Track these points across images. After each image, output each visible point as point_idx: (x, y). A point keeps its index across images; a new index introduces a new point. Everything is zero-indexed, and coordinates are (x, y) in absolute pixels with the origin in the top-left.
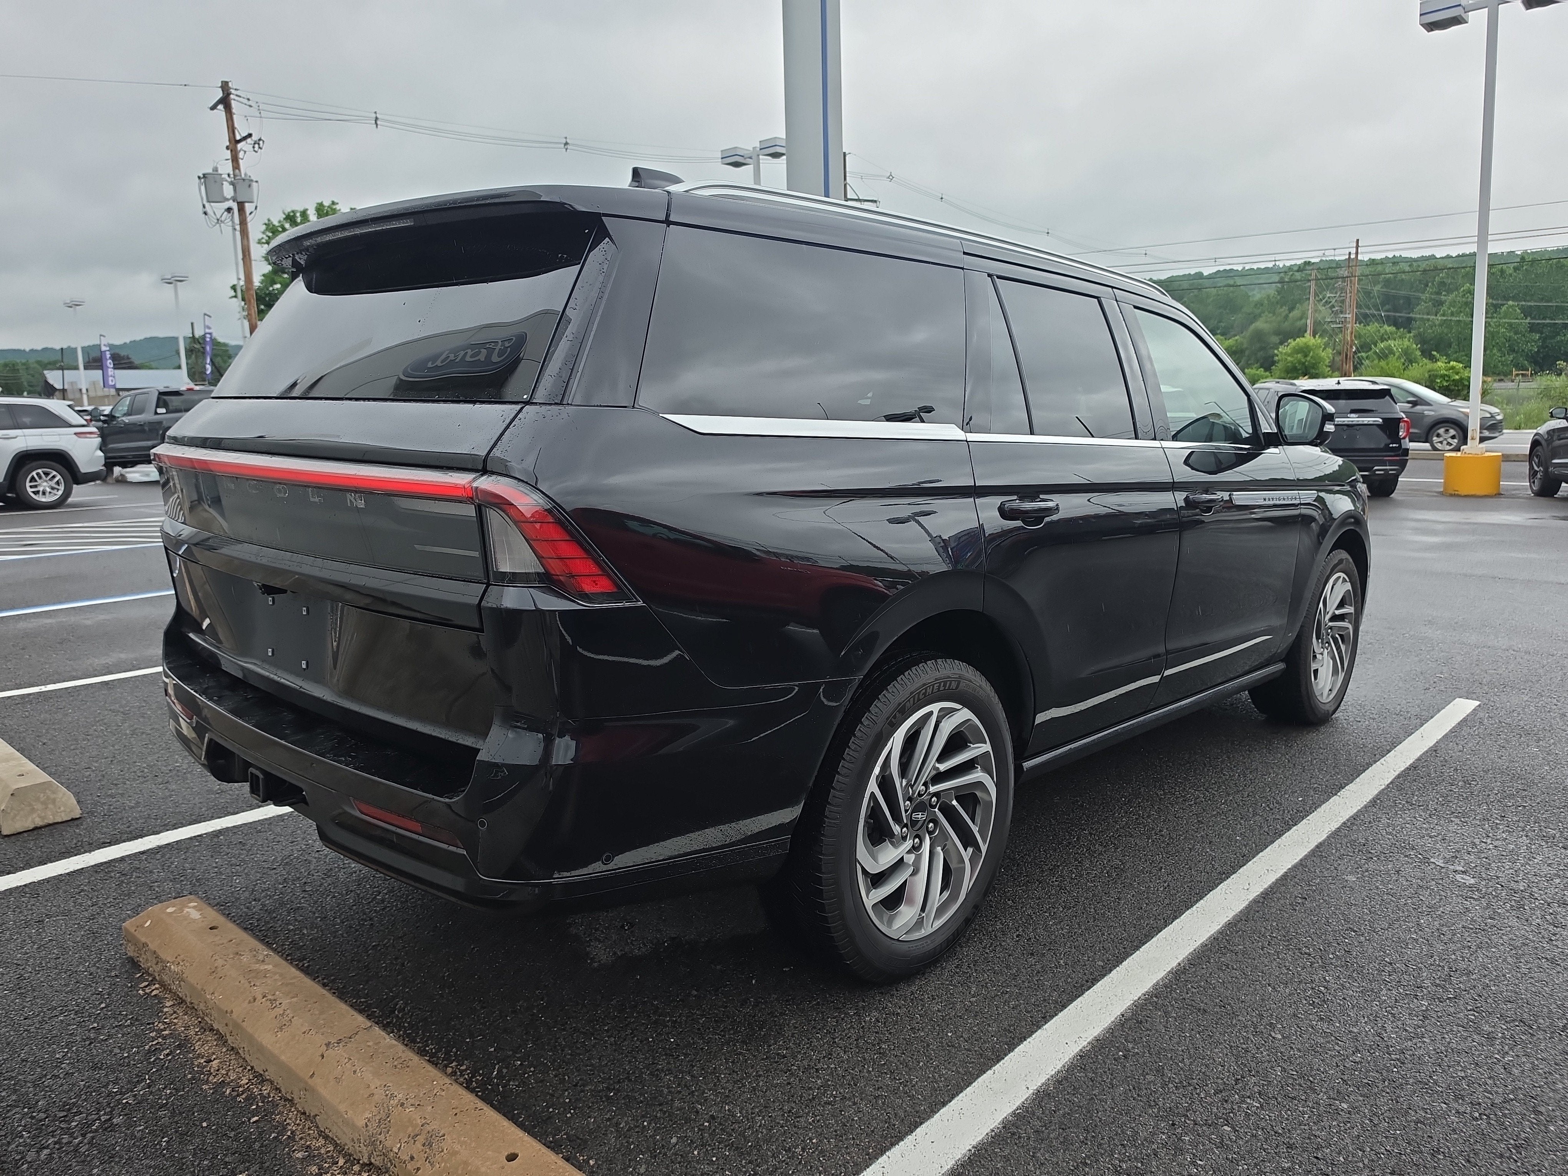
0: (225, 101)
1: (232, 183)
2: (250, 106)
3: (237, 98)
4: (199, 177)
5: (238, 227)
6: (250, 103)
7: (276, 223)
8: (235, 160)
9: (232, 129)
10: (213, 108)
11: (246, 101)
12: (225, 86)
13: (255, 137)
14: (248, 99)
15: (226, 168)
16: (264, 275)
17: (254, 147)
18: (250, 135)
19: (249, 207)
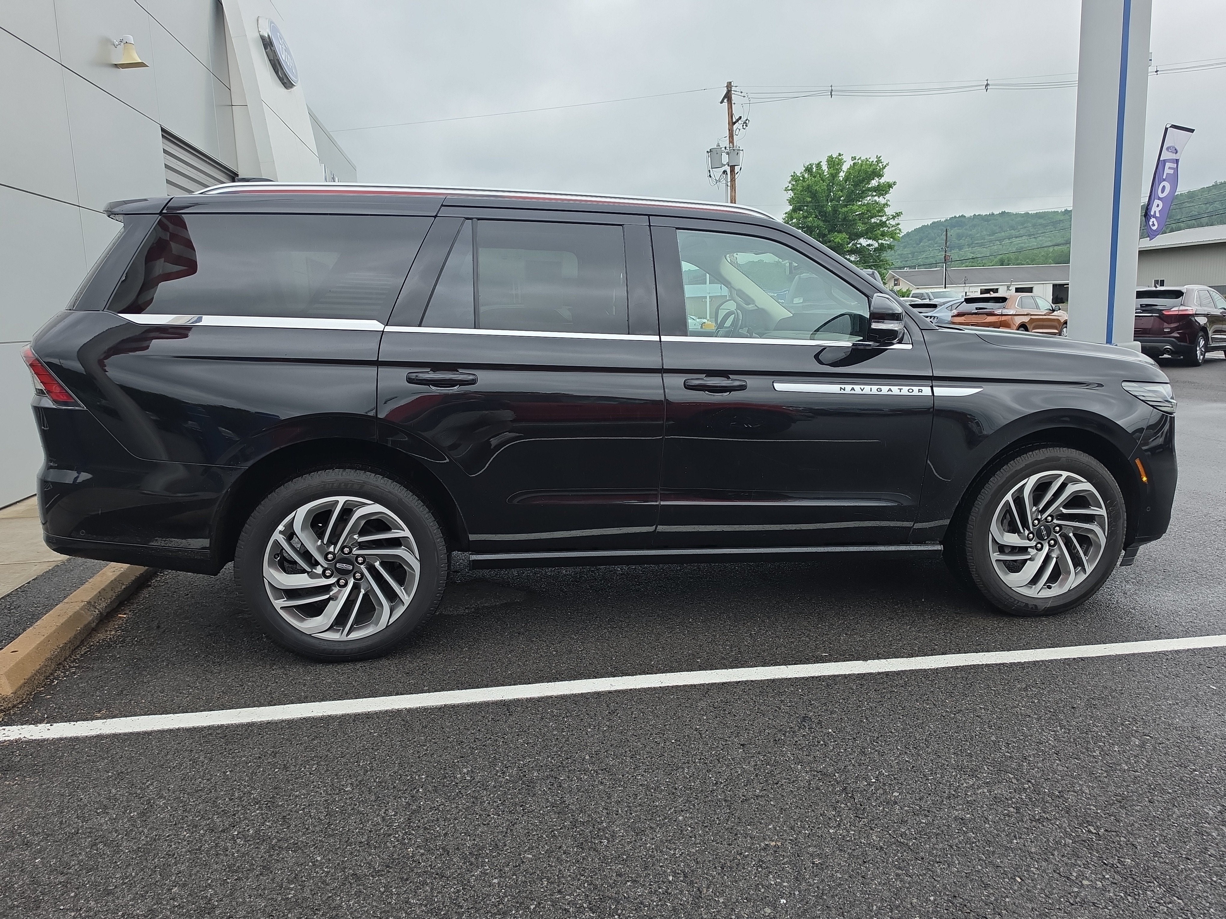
0: (728, 96)
1: (728, 153)
2: (744, 97)
3: (735, 93)
4: (708, 152)
5: (729, 184)
6: (742, 95)
7: (799, 174)
8: (731, 136)
9: (731, 115)
10: (722, 102)
11: (740, 94)
12: (729, 85)
13: (743, 119)
14: (742, 92)
15: (725, 143)
16: (786, 213)
17: (743, 126)
18: (740, 118)
19: (737, 169)
